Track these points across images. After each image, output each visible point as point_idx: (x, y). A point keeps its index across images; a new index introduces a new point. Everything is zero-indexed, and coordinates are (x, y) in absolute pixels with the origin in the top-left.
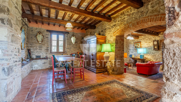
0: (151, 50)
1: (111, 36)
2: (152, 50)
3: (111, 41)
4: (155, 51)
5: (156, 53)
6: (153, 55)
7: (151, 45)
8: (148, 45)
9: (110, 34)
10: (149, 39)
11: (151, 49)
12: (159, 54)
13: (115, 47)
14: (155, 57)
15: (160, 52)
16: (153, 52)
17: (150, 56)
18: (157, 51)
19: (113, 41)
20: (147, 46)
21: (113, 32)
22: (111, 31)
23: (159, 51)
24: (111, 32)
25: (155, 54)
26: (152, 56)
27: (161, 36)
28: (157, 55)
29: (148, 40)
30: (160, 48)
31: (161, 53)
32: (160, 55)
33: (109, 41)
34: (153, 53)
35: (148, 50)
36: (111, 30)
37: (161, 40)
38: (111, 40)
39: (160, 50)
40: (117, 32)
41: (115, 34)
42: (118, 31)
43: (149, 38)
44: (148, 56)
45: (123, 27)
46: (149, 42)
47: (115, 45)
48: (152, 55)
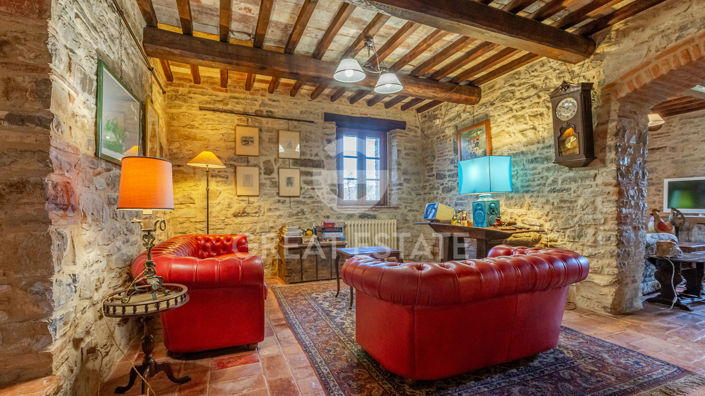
0: (544, 165)
2: (548, 169)
4: (572, 174)
5: (573, 186)
6: (556, 201)
7: (545, 134)
8: (531, 134)
10: (532, 92)
11: (546, 160)
12: (596, 194)
14: (565, 214)
15: (599, 180)
16: (555, 181)
17: (540, 213)
18: (582, 172)
20: (524, 140)
23: (592, 172)
25: (566, 196)
26: (548, 208)
27: (613, 49)
28: (581, 202)
29: (526, 104)
30: (603, 149)
31: (606, 185)
32: (599, 200)
34: (553, 191)
35: (527, 166)
37: (612, 85)
39: (603, 162)
43: (534, 86)
44: (523, 211)
46: (535, 116)
48: (547, 202)
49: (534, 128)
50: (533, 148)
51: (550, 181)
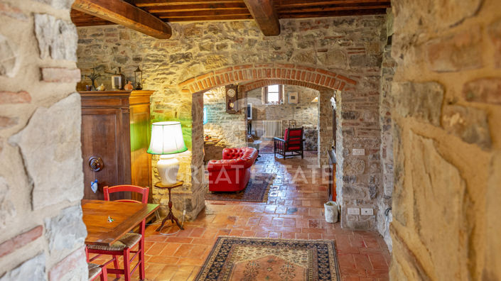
0: (219, 111)
1: (171, 92)
2: (220, 113)
3: (169, 108)
4: (230, 116)
5: (230, 121)
6: (224, 127)
8: (211, 97)
9: (167, 83)
11: (220, 109)
12: (238, 124)
13: (190, 129)
14: (228, 131)
15: (240, 119)
16: (223, 118)
17: (217, 131)
18: (233, 116)
19: (183, 110)
21: (178, 78)
22: (171, 73)
23: (237, 116)
24: (171, 77)
26: (221, 129)
28: (233, 127)
31: (242, 121)
32: (239, 127)
33: (163, 106)
34: (222, 122)
35: (211, 111)
36: (172, 70)
38: (169, 104)
40: (196, 81)
41: (188, 85)
42: (202, 80)
44: (210, 130)
45: (224, 74)
47: (190, 125)
48: (220, 127)
49: (213, 94)
50: (213, 103)
51: (221, 118)
